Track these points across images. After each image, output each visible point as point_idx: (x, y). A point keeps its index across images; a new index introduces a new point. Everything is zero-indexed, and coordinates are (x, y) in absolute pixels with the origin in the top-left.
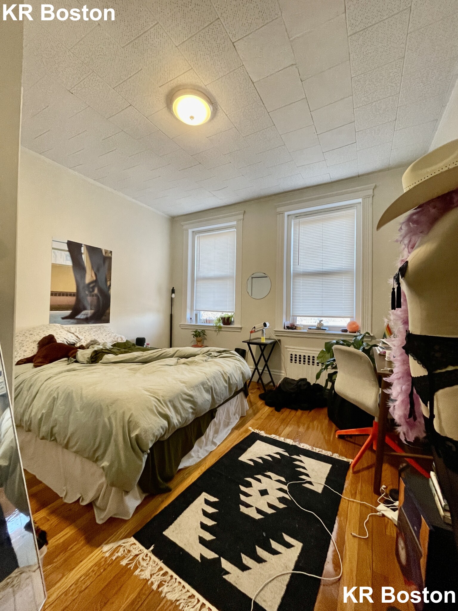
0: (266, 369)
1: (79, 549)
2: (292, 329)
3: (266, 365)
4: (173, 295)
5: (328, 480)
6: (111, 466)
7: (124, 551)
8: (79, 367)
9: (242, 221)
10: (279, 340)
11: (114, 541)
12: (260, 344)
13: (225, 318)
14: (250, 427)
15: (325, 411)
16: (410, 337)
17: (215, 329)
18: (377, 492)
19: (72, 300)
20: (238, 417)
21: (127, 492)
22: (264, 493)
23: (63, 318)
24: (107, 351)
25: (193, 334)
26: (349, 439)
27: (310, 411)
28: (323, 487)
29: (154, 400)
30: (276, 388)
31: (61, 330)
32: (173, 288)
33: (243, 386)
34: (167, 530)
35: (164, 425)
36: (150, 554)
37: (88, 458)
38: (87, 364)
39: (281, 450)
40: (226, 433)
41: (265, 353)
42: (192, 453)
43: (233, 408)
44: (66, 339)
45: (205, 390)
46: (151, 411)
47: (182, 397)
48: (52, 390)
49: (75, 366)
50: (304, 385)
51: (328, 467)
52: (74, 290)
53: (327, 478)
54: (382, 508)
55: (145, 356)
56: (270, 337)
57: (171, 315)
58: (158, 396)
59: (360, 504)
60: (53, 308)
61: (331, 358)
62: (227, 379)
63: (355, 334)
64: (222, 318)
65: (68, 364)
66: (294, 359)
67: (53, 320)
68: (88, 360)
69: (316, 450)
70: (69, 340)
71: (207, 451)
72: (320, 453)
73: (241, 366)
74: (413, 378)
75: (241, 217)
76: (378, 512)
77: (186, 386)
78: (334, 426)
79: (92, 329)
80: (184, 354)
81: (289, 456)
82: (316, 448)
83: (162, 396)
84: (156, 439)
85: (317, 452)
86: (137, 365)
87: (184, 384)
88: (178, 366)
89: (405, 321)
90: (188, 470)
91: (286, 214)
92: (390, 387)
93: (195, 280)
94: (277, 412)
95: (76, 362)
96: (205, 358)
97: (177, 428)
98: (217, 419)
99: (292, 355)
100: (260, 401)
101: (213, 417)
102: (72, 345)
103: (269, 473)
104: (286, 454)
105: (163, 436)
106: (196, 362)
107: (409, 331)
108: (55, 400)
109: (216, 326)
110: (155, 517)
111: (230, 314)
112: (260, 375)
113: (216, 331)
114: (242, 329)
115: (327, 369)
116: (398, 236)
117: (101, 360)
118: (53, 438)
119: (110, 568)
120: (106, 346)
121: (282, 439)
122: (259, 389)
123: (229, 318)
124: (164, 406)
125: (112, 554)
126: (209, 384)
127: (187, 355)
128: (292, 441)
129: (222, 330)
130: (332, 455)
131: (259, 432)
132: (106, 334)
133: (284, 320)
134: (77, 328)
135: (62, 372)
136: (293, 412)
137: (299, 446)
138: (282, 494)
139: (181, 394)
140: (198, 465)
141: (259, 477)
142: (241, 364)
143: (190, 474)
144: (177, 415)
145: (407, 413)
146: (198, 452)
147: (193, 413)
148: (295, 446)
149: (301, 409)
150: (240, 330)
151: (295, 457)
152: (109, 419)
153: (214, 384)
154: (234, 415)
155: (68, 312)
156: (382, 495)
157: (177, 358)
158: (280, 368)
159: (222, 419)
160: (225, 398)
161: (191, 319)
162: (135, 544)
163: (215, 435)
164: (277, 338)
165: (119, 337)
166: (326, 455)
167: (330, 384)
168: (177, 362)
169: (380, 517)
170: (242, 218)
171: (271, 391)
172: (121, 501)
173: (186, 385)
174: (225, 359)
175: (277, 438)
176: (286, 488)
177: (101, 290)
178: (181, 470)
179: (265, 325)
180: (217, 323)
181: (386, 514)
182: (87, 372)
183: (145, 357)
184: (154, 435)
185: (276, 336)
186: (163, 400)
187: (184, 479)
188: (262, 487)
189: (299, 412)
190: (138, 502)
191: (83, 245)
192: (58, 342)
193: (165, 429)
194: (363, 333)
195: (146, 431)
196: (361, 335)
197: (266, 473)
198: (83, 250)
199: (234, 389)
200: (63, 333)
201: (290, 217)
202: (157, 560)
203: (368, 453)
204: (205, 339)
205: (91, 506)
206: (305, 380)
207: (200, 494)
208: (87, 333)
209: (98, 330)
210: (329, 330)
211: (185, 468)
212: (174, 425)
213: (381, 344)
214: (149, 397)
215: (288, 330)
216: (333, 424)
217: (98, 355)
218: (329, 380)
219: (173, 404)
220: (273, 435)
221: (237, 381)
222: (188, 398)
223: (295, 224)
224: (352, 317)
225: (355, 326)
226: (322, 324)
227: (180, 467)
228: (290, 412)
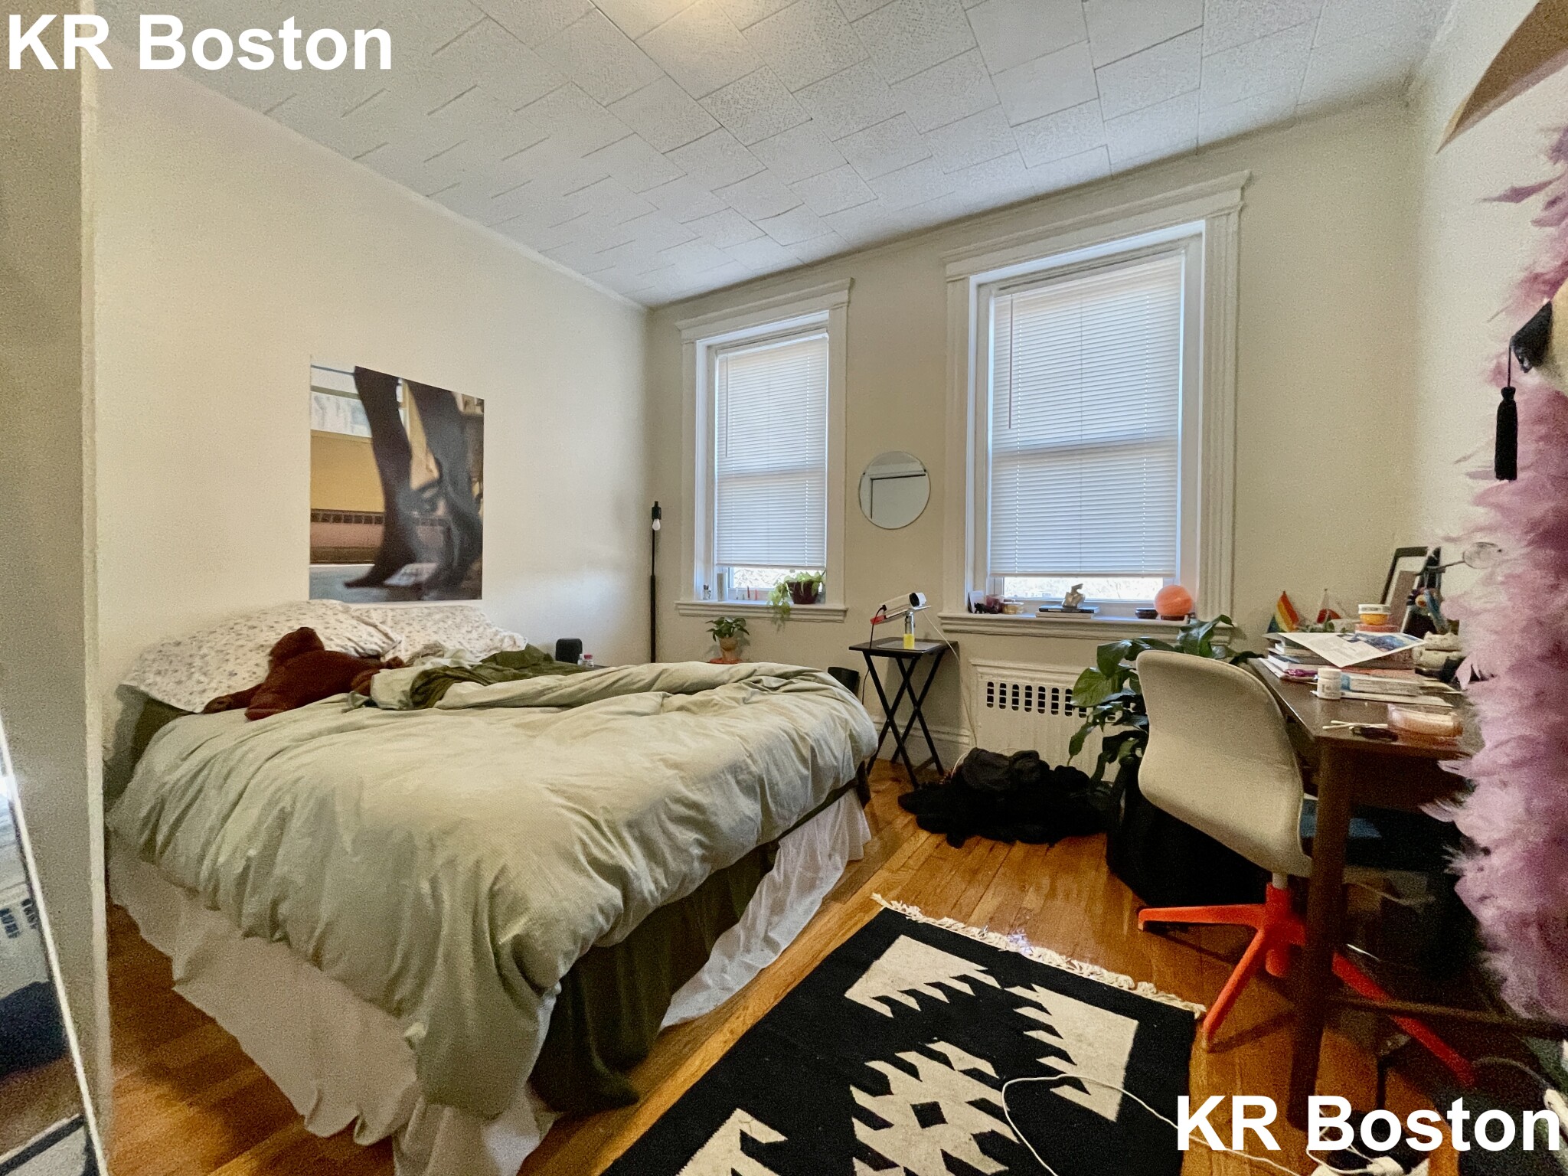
0: (917, 724)
2: (991, 610)
3: (917, 714)
4: (657, 524)
5: (1134, 1074)
6: (432, 1037)
8: (374, 718)
9: (845, 308)
10: (955, 645)
12: (898, 656)
13: (799, 584)
14: (876, 893)
15: (1098, 845)
17: (772, 615)
19: (373, 535)
20: (839, 862)
21: (492, 1117)
22: (929, 1115)
23: (349, 585)
24: (458, 674)
25: (712, 630)
26: (1183, 936)
27: (1052, 845)
28: (1118, 1097)
29: (577, 824)
30: (948, 778)
31: (341, 617)
32: (656, 503)
33: (853, 773)
35: (609, 900)
37: (374, 1001)
38: (400, 709)
39: (973, 969)
40: (806, 912)
41: (913, 680)
42: (707, 975)
43: (827, 838)
44: (355, 643)
45: (741, 789)
46: (568, 856)
47: (669, 809)
48: (279, 789)
49: (363, 715)
50: (1032, 770)
51: (1124, 1030)
53: (1129, 1068)
56: (927, 634)
57: (653, 581)
58: (591, 808)
59: (1251, 1163)
60: (317, 557)
61: (1114, 692)
62: (807, 753)
63: (1183, 623)
64: (791, 585)
65: (345, 711)
66: (999, 696)
67: (319, 589)
68: (404, 699)
69: (1081, 968)
70: (362, 644)
71: (749, 967)
72: (1092, 977)
73: (846, 716)
75: (844, 296)
77: (682, 778)
78: (1129, 894)
79: (429, 615)
80: (681, 682)
81: (998, 986)
82: (1081, 964)
83: (606, 809)
84: (582, 948)
85: (1085, 976)
86: (542, 712)
87: (676, 771)
88: (663, 715)
90: (692, 1031)
91: (974, 280)
93: (716, 481)
94: (953, 848)
95: (371, 704)
96: (743, 694)
97: (652, 907)
98: (779, 872)
99: (991, 684)
100: (901, 816)
101: (768, 866)
102: (371, 657)
103: (940, 1047)
104: (991, 981)
105: (604, 936)
106: (716, 704)
108: (284, 818)
109: (775, 607)
111: (812, 573)
112: (901, 740)
113: (774, 620)
114: (848, 613)
115: (1102, 723)
117: (440, 699)
120: (462, 661)
121: (973, 933)
122: (896, 780)
123: (809, 585)
124: (609, 841)
126: (753, 768)
127: (691, 685)
128: (1006, 938)
129: (792, 616)
130: (1135, 988)
131: (904, 910)
132: (470, 629)
133: (968, 587)
134: (388, 612)
135: (320, 734)
136: (1001, 850)
137: (1027, 955)
138: (987, 1123)
139: (667, 800)
140: (722, 1015)
141: (911, 1057)
142: (847, 709)
144: (654, 866)
146: (724, 970)
147: (703, 859)
148: (1016, 956)
149: (1023, 841)
150: (841, 618)
151: (1018, 991)
152: (434, 883)
153: (768, 771)
154: (830, 856)
155: (363, 569)
157: (661, 693)
158: (957, 723)
159: (794, 869)
160: (804, 809)
161: (706, 588)
163: (775, 919)
164: (947, 638)
165: (505, 637)
166: (1115, 985)
167: (1112, 772)
168: (662, 705)
170: (845, 298)
171: (933, 786)
172: (474, 1144)
173: (682, 774)
174: (799, 697)
175: (959, 928)
176: (998, 1098)
178: (671, 1029)
179: (914, 600)
180: (776, 599)
182: (394, 733)
184: (573, 935)
185: (946, 631)
186: (607, 821)
187: (679, 1061)
188: (924, 1093)
189: (1019, 850)
190: (530, 1145)
191: (400, 382)
192: (327, 649)
193: (612, 913)
194: (1208, 617)
195: (547, 923)
196: (1202, 624)
197: (931, 1046)
198: (401, 394)
199: (828, 786)
200: (344, 626)
201: (983, 290)
204: (747, 643)
205: (385, 1149)
206: (1032, 755)
207: (726, 1116)
208: (416, 626)
209: (448, 617)
210: (1100, 614)
211: (685, 1024)
212: (645, 900)
213: (1280, 649)
214: (564, 812)
215: (979, 616)
216: (1124, 886)
217: (432, 686)
218: (1109, 756)
219: (641, 832)
220: (946, 919)
221: (835, 758)
222: (691, 813)
223: (999, 311)
224: (1172, 575)
225: (1179, 599)
226: (1079, 595)
227: (667, 1022)
228: (991, 849)
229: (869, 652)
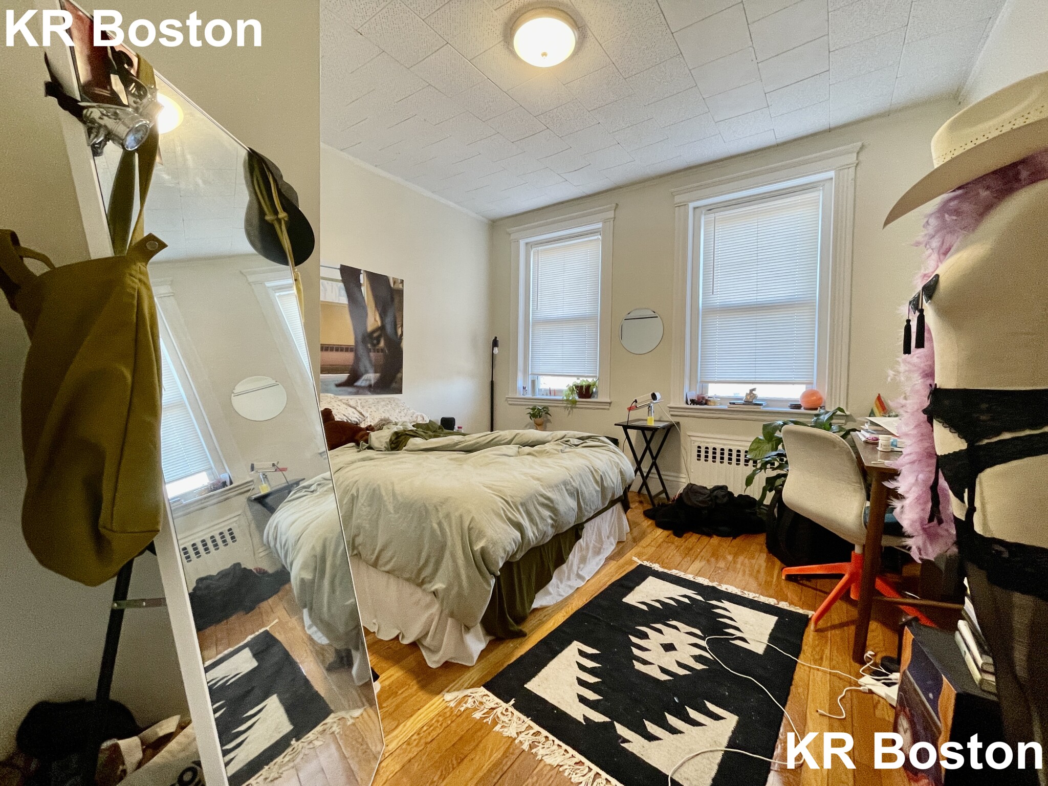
0: (654, 470)
1: (412, 696)
2: (700, 403)
3: (654, 464)
4: (496, 350)
5: (774, 637)
6: (447, 590)
7: (475, 702)
8: (377, 454)
9: (612, 222)
10: (678, 423)
11: (458, 690)
12: (643, 429)
13: (582, 387)
14: (634, 557)
15: (762, 539)
16: (936, 394)
17: (565, 405)
18: (859, 659)
20: (613, 541)
21: (468, 629)
22: (669, 647)
23: (338, 385)
24: (410, 434)
25: (530, 413)
26: (805, 582)
27: (734, 538)
28: (765, 646)
29: (500, 502)
30: (673, 501)
31: (339, 403)
32: (496, 338)
33: (622, 493)
34: (529, 683)
35: (517, 538)
36: (511, 709)
37: (408, 580)
38: (387, 451)
39: (690, 593)
40: (597, 564)
41: (652, 445)
42: (551, 586)
43: (607, 527)
44: (346, 416)
45: (568, 494)
46: (498, 515)
47: (538, 499)
48: (348, 486)
49: (370, 453)
50: (724, 496)
51: (770, 620)
52: (351, 342)
53: (770, 635)
54: (868, 682)
55: (470, 441)
56: (661, 417)
57: (492, 383)
58: (506, 496)
59: (830, 673)
60: (325, 369)
61: (773, 450)
62: (598, 479)
63: (816, 412)
64: (577, 387)
65: (359, 452)
66: (704, 454)
67: (322, 388)
68: (387, 445)
69: (748, 594)
70: (350, 418)
71: (570, 587)
72: (755, 599)
73: (617, 460)
74: (939, 458)
75: (611, 214)
76: (860, 686)
77: (541, 485)
78: (778, 563)
79: (378, 402)
80: (527, 440)
81: (703, 600)
83: (511, 497)
84: (507, 556)
85: (751, 598)
87: (538, 482)
88: (519, 457)
89: (926, 372)
90: (548, 611)
91: (691, 205)
92: (896, 477)
93: (531, 324)
94: (677, 538)
95: (370, 448)
96: (560, 448)
97: (533, 544)
98: (583, 540)
99: (699, 447)
100: (646, 521)
101: (578, 537)
103: (673, 623)
104: (699, 598)
105: (514, 555)
106: (548, 452)
107: (936, 385)
108: (354, 499)
109: (567, 400)
110: (508, 665)
111: (590, 380)
112: (645, 479)
113: (566, 408)
114: (612, 404)
115: (766, 468)
116: (921, 235)
117: (405, 446)
118: (355, 552)
119: (460, 720)
120: (407, 427)
121: (690, 577)
122: (641, 502)
123: (588, 387)
124: (514, 511)
125: (459, 703)
126: (573, 484)
127: (532, 442)
128: (707, 580)
129: (577, 406)
130: (777, 604)
131: (651, 565)
132: (400, 411)
133: (686, 390)
134: (358, 401)
135: (353, 463)
136: (705, 539)
137: (719, 588)
138: (698, 652)
139: (536, 495)
140: (560, 606)
141: (659, 626)
142: (618, 458)
143: (550, 616)
144: (533, 526)
145: (927, 516)
146: (558, 587)
147: (552, 526)
148: (713, 587)
149: (718, 535)
150: (608, 407)
151: (714, 602)
152: (440, 524)
153: (580, 485)
154: (608, 538)
155: (344, 377)
156: (868, 665)
157: (518, 446)
158: (678, 470)
159: (591, 541)
160: (597, 509)
161: (524, 388)
162: (487, 695)
163: (582, 566)
164: (674, 420)
165: (418, 415)
166: (767, 602)
167: (770, 495)
168: (518, 452)
169: (865, 693)
170: (613, 216)
171: (663, 505)
172: (462, 641)
173: (541, 483)
174: (591, 450)
175: (681, 574)
176: (703, 643)
177: (389, 342)
178: (536, 610)
179: (654, 397)
180: (568, 396)
181: (874, 689)
182: (392, 462)
183: (471, 443)
184: (505, 550)
185: (672, 415)
186: (512, 502)
187: (541, 623)
188: (667, 640)
189: (715, 540)
190: (482, 646)
191: (362, 272)
192: (336, 419)
193: (517, 544)
194: (831, 409)
195: (494, 544)
196: (827, 412)
197: (668, 622)
198: (363, 278)
199: (609, 497)
200: (341, 407)
201: (697, 210)
202: (523, 717)
203: (840, 605)
204: (549, 421)
205: (415, 645)
206: (724, 488)
207: (570, 643)
208: (373, 409)
209: (388, 404)
210: (767, 406)
211: (542, 608)
212: (529, 539)
213: (867, 426)
214: (494, 496)
215: (692, 406)
216: (776, 559)
217: (400, 440)
218: (769, 488)
219: (526, 508)
220: (674, 570)
221: (613, 483)
222: (546, 502)
223: (706, 223)
224: (812, 383)
225: (815, 398)
226: (754, 394)
227: (534, 606)
228: (699, 539)
229: (626, 427)
